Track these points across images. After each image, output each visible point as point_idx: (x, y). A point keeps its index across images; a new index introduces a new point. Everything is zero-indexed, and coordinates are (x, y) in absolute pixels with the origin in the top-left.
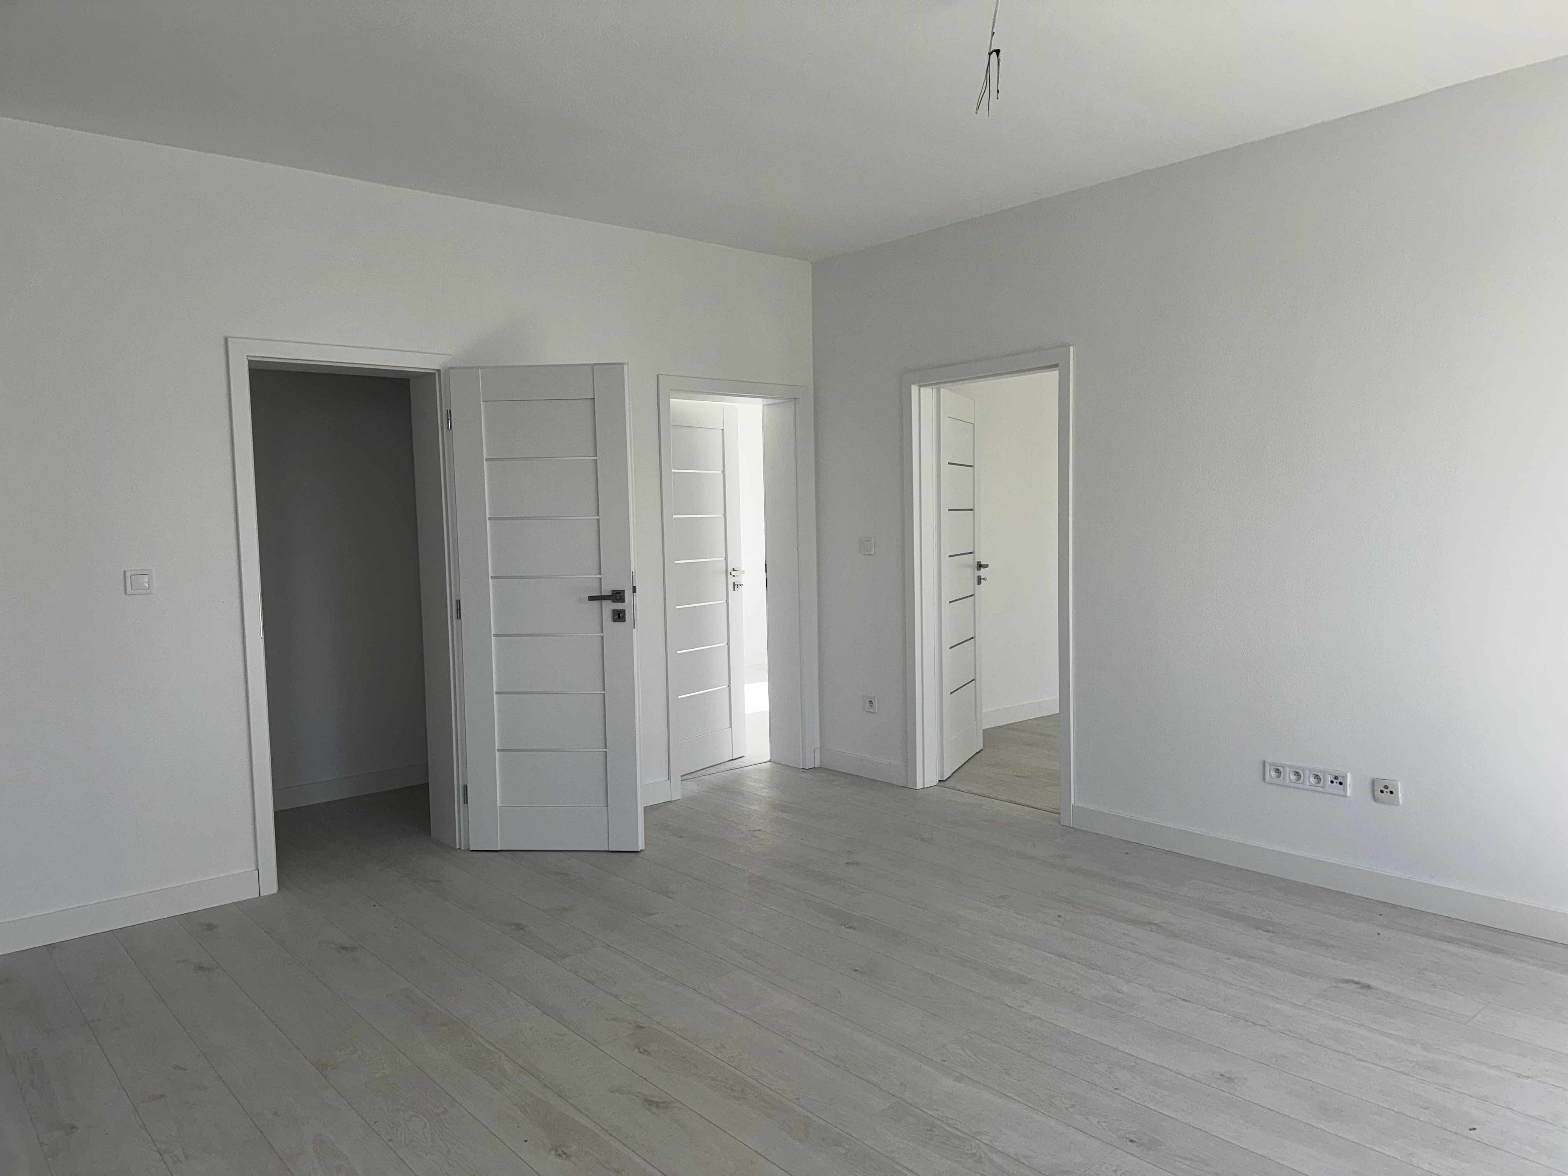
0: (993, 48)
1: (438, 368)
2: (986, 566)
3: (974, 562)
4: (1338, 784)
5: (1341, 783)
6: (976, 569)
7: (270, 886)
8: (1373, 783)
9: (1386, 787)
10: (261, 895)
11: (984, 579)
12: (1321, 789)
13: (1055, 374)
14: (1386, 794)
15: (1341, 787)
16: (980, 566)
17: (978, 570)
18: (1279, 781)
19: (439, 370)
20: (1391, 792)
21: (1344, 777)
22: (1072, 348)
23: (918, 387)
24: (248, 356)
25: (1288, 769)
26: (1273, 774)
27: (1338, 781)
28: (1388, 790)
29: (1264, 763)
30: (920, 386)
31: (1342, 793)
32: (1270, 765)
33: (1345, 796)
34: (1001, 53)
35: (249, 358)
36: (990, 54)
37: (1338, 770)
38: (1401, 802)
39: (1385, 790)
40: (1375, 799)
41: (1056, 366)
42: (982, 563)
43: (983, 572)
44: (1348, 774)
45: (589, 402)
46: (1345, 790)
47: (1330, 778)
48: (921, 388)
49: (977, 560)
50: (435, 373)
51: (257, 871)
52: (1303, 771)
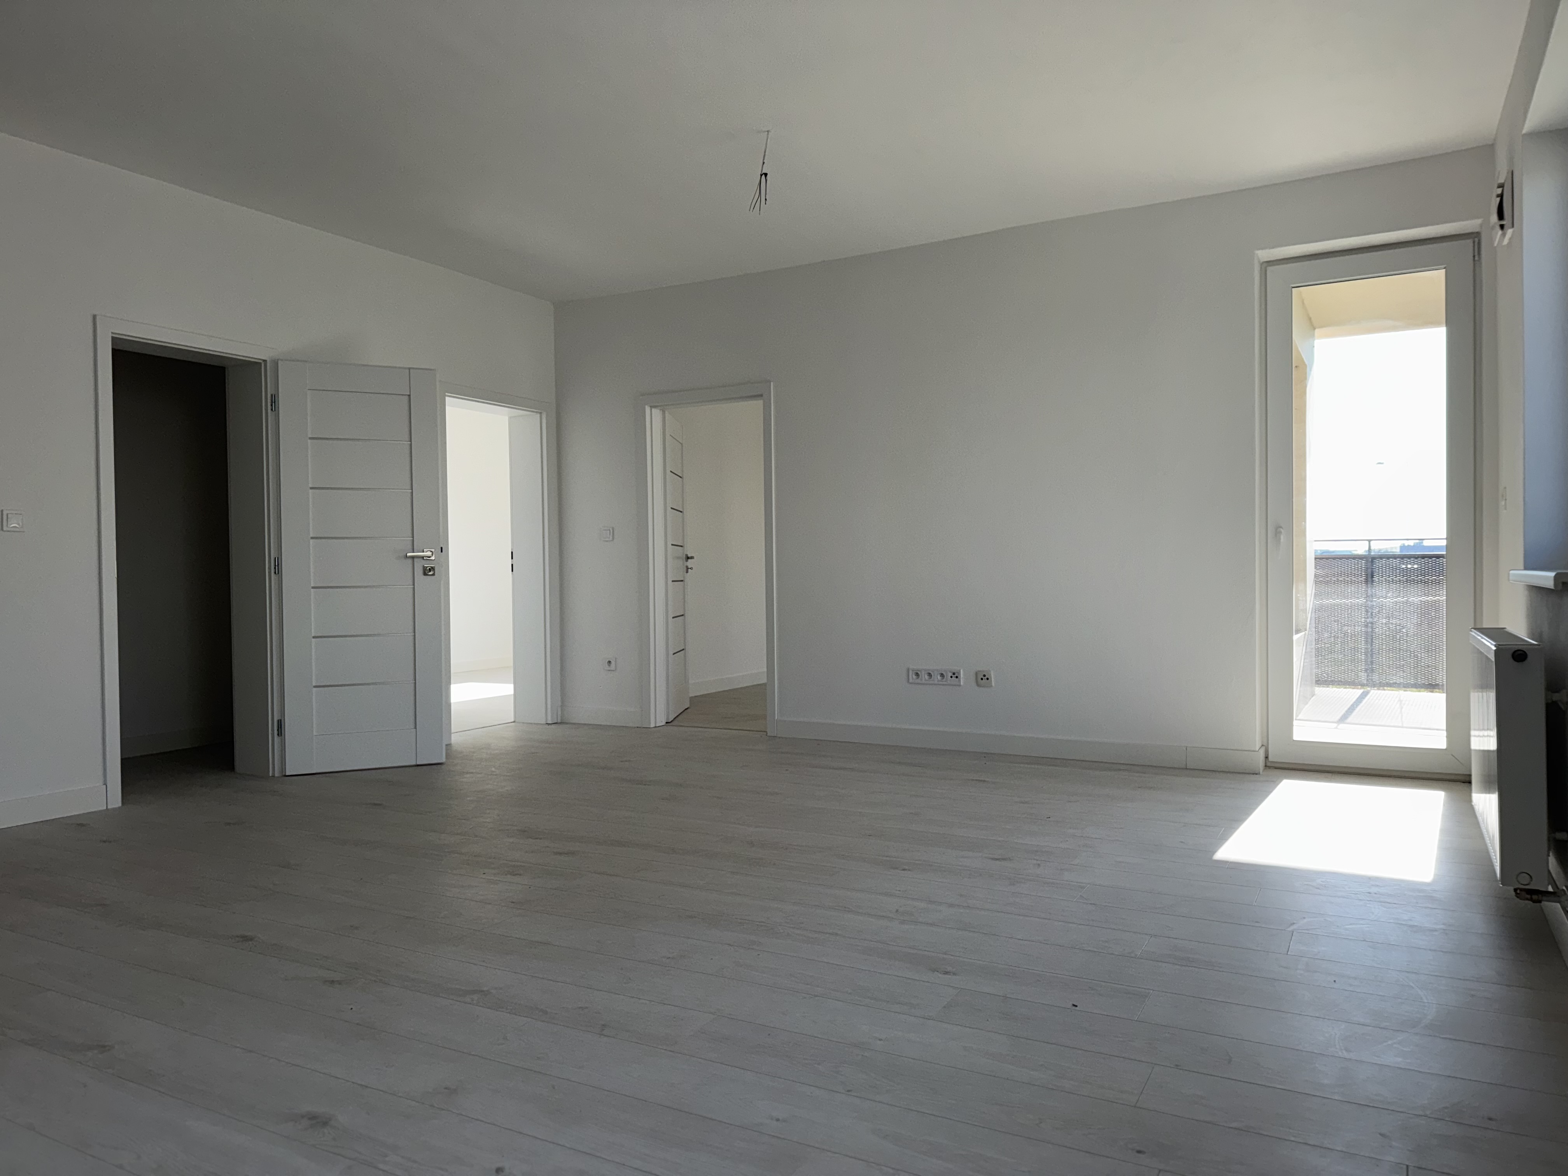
0: (763, 172)
1: (264, 359)
2: (692, 558)
3: (684, 554)
4: (955, 678)
5: (957, 677)
6: (685, 560)
7: (116, 801)
8: (976, 674)
9: (984, 676)
10: (109, 807)
11: (690, 568)
12: (944, 683)
13: (760, 403)
14: (985, 681)
15: (957, 679)
16: (688, 558)
17: (687, 561)
18: (918, 681)
19: (265, 361)
20: (988, 679)
21: (959, 673)
22: (772, 383)
23: (649, 408)
24: (112, 333)
25: (923, 673)
26: (914, 677)
27: (955, 676)
28: (986, 678)
29: (908, 670)
30: (651, 407)
31: (958, 684)
32: (913, 671)
33: (960, 685)
34: (768, 176)
35: (114, 335)
36: (761, 175)
37: (955, 668)
38: (993, 684)
39: (984, 678)
40: (978, 685)
41: (762, 395)
42: (689, 556)
43: (690, 563)
44: (962, 671)
45: (407, 397)
46: (960, 681)
47: (950, 674)
48: (653, 410)
49: (685, 553)
50: (261, 363)
51: (105, 786)
52: (933, 672)
